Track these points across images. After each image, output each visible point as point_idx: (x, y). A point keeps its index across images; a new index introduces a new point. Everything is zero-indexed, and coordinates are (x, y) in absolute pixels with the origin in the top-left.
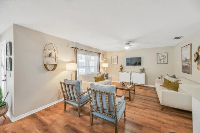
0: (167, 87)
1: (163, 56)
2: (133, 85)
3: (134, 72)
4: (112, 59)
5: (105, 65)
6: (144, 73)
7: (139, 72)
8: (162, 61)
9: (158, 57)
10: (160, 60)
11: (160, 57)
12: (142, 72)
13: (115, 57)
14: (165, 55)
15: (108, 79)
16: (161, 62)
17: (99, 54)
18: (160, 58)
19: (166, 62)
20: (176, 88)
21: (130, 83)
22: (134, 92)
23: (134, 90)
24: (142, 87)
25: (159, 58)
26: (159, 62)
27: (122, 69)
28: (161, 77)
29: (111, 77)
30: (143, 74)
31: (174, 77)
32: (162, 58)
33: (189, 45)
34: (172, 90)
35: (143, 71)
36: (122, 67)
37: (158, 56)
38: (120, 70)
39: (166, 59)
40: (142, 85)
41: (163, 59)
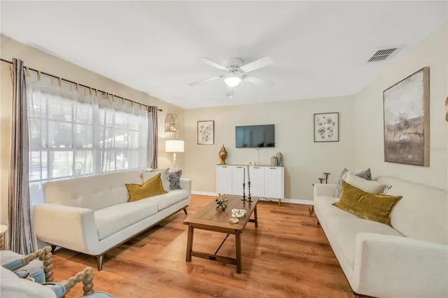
0: (355, 211)
1: (329, 121)
2: (253, 205)
3: (257, 166)
4: (200, 129)
5: (175, 146)
6: (282, 166)
7: (270, 164)
8: (327, 133)
9: (317, 123)
10: (322, 131)
11: (321, 124)
12: (278, 165)
13: (206, 125)
14: (334, 118)
15: (179, 188)
16: (323, 138)
17: (152, 109)
18: (321, 127)
19: (334, 138)
20: (383, 214)
21: (244, 200)
22: (256, 226)
23: (255, 221)
24: (277, 208)
25: (318, 128)
26: (318, 137)
27: (224, 157)
28: (324, 177)
29: (190, 182)
30: (280, 170)
31: (367, 176)
32: (327, 126)
33: (421, 74)
34: (371, 218)
35: (279, 161)
36: (226, 153)
37: (316, 119)
38: (220, 161)
39: (335, 129)
40: (278, 201)
41: (329, 129)
